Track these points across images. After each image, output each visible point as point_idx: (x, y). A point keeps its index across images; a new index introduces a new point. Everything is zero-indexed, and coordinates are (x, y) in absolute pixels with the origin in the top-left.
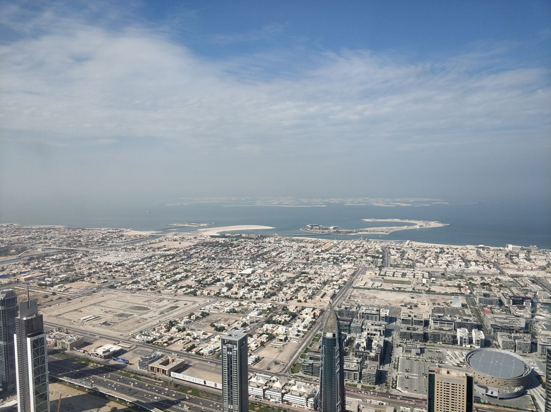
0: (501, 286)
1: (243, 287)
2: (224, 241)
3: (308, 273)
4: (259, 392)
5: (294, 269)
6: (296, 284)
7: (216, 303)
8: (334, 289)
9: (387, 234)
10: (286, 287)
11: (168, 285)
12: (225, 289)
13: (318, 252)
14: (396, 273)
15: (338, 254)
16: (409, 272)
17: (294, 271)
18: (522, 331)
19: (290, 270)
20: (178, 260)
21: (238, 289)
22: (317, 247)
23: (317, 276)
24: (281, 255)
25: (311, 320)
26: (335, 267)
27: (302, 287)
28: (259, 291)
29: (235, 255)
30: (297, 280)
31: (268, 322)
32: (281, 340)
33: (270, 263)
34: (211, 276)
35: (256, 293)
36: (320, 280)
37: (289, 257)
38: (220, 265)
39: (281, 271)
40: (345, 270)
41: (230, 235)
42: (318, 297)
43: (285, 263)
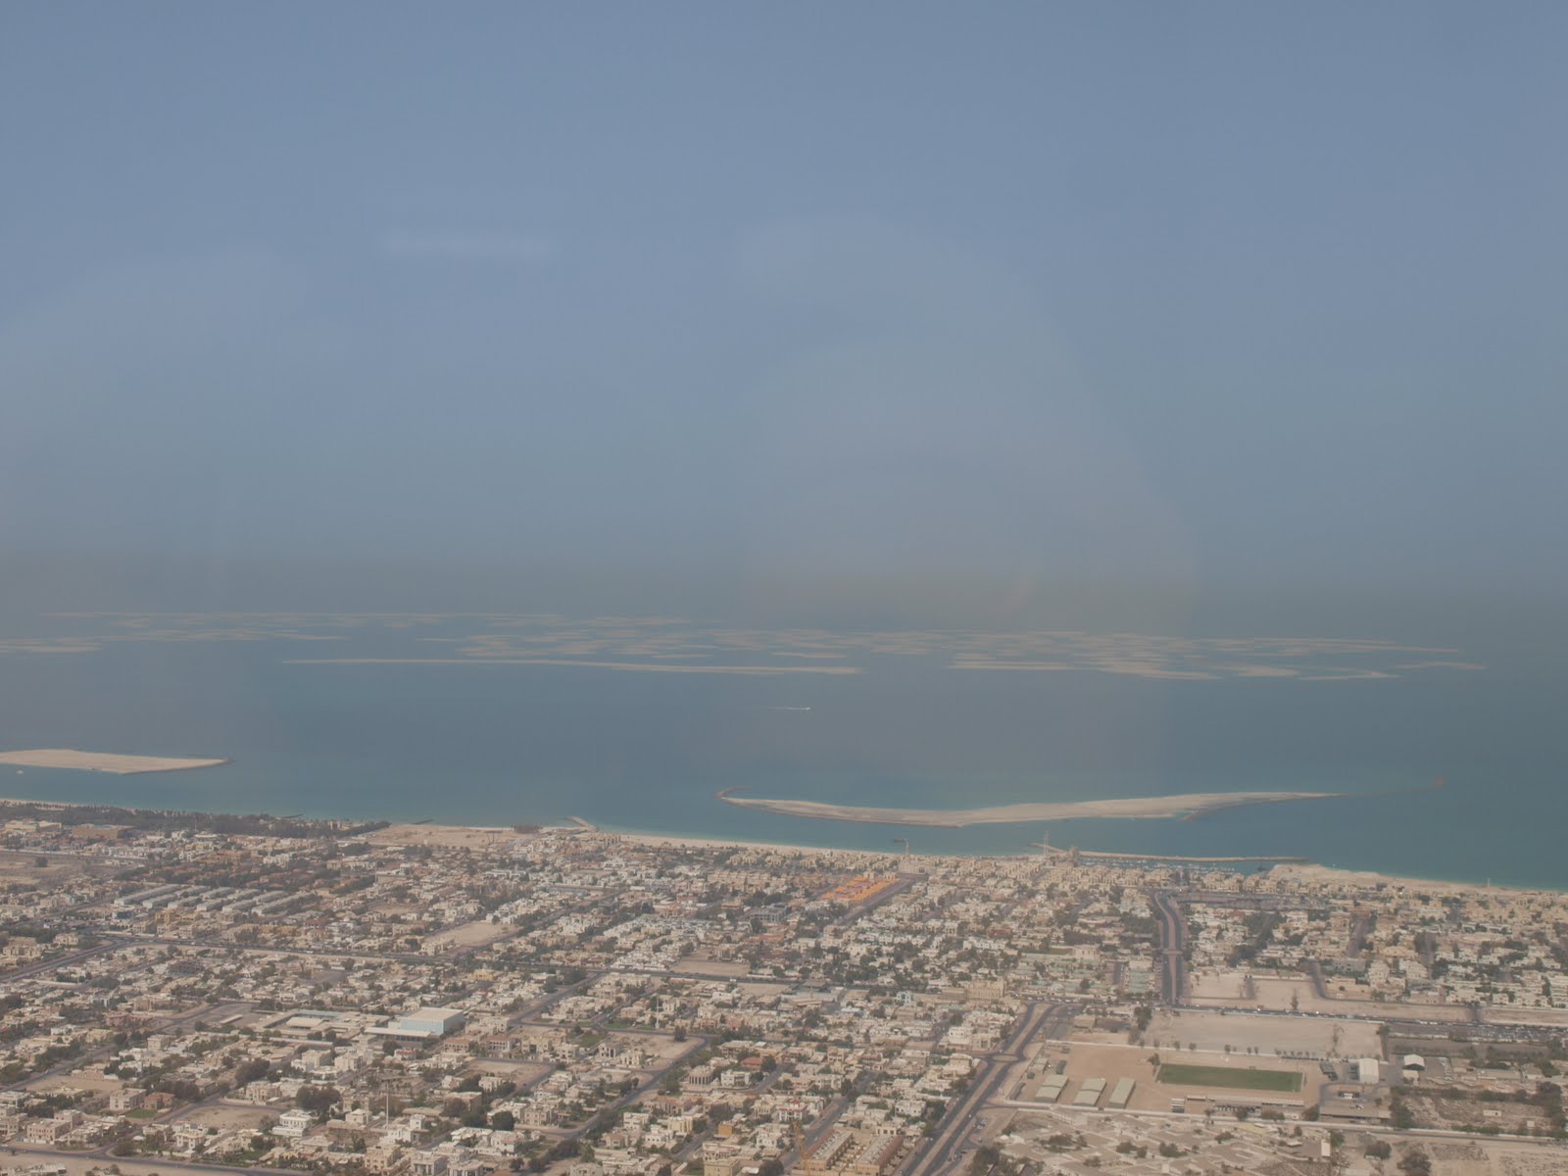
1: (396, 1112)
2: (290, 853)
3: (758, 1035)
5: (681, 1010)
6: (689, 1090)
8: (897, 1120)
10: (637, 1109)
12: (293, 1122)
15: (915, 933)
17: (680, 1024)
19: (659, 1017)
21: (370, 1123)
23: (807, 1049)
24: (609, 934)
27: (727, 1112)
28: (484, 1131)
30: (699, 1072)
33: (545, 976)
34: (214, 1045)
35: (469, 1141)
36: (826, 1071)
37: (657, 949)
38: (267, 988)
39: (606, 1021)
40: (957, 1019)
43: (632, 980)
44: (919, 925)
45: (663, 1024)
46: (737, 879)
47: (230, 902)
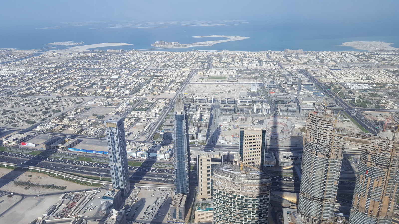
0: (280, 76)
1: (113, 88)
2: (94, 55)
3: (159, 76)
4: (134, 154)
5: (149, 73)
6: (151, 83)
7: (95, 100)
8: (177, 85)
9: (210, 46)
10: (145, 86)
11: (56, 89)
12: (100, 90)
13: (164, 61)
14: (216, 72)
15: (178, 62)
16: (225, 71)
17: (149, 75)
18: (291, 102)
19: (146, 74)
20: (59, 71)
21: (110, 90)
22: (164, 58)
23: (165, 77)
24: (138, 64)
25: (164, 106)
26: (177, 70)
27: (156, 86)
28: (125, 90)
29: (104, 66)
30: (152, 81)
31: (134, 110)
32: (144, 121)
33: (131, 70)
34: (88, 81)
35: (123, 91)
36: (168, 80)
37: (145, 66)
38: (93, 73)
39: (139, 75)
40: (184, 72)
41: (97, 50)
42: (167, 91)
43: (142, 70)
44: (178, 61)
45: (147, 75)
46: (154, 56)
47: (86, 62)
